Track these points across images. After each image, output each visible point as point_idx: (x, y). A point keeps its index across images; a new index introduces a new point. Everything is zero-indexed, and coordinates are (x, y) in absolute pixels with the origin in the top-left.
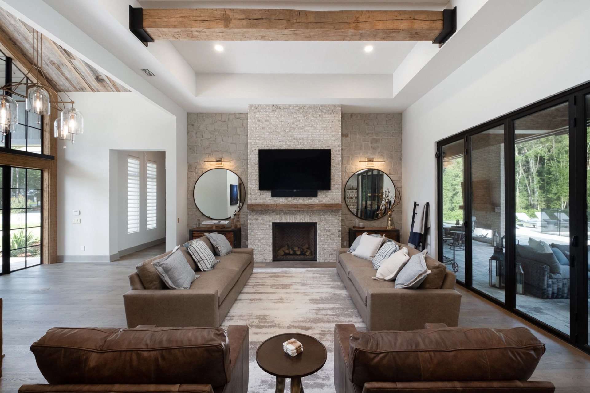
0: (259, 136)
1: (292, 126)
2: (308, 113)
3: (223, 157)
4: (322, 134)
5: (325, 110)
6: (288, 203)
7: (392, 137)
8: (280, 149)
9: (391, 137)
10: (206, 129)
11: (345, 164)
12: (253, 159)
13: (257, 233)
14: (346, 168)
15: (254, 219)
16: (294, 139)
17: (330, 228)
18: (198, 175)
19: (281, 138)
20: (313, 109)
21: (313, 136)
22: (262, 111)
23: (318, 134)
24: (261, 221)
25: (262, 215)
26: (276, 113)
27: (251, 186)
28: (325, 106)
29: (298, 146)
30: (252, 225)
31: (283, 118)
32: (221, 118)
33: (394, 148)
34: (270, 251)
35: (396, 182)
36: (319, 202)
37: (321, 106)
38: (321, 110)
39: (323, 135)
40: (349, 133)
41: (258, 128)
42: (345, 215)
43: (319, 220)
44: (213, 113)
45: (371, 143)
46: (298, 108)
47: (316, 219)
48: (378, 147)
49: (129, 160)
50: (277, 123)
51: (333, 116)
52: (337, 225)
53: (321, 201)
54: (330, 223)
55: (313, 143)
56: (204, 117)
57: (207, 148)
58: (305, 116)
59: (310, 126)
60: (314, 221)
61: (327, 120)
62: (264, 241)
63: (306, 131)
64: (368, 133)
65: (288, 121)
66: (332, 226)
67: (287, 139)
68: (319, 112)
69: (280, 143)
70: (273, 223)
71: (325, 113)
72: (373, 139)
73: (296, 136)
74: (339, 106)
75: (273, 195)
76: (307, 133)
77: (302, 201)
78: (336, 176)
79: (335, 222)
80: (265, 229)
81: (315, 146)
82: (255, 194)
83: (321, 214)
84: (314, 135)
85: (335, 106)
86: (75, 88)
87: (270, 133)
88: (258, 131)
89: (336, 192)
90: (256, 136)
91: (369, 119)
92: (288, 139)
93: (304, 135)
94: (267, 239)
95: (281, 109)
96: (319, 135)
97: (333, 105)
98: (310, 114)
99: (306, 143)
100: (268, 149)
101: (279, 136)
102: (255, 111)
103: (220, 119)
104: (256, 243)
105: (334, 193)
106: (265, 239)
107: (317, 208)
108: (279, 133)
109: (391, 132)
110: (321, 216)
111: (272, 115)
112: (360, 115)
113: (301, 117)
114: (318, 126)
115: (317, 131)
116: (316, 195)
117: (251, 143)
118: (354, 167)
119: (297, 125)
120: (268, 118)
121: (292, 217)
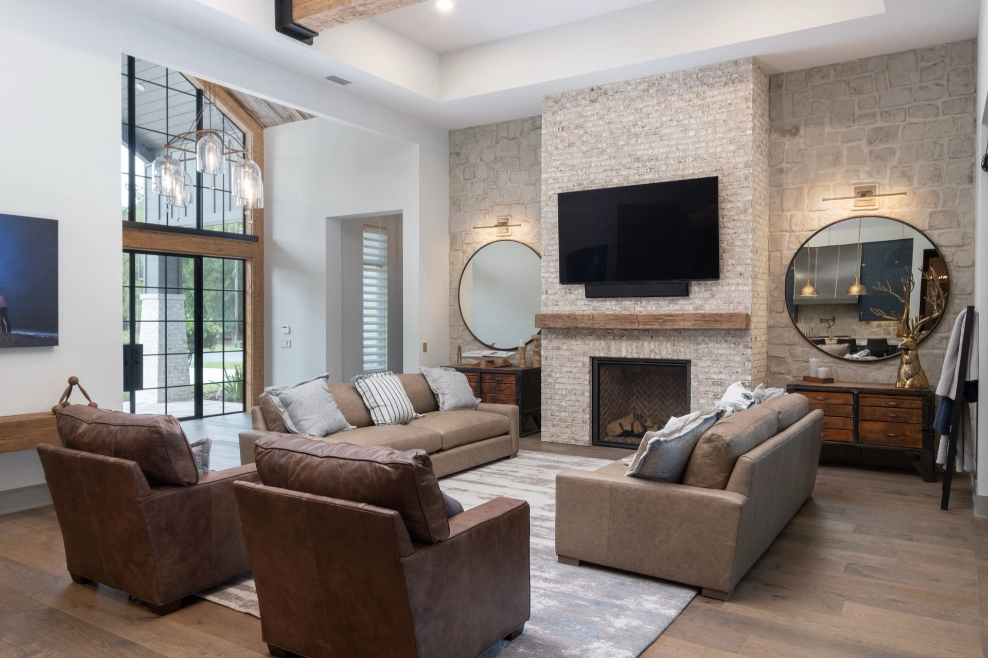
0: (562, 164)
1: (633, 130)
2: (669, 93)
3: (510, 215)
4: (702, 139)
5: (711, 79)
6: (624, 312)
7: (941, 117)
8: (605, 187)
9: (938, 115)
10: (481, 160)
11: (789, 210)
12: (550, 216)
13: (559, 380)
14: (790, 220)
15: (553, 348)
16: (638, 160)
17: (721, 376)
18: (467, 257)
19: (608, 162)
20: (681, 81)
21: (680, 147)
22: (568, 105)
23: (692, 140)
24: (568, 353)
25: (568, 340)
26: (597, 106)
27: (546, 275)
28: (710, 68)
29: (646, 177)
30: (549, 362)
31: (613, 115)
32: (508, 131)
33: (945, 148)
34: (584, 422)
35: (953, 250)
36: (696, 309)
37: (701, 70)
38: (701, 81)
39: (704, 141)
40: (803, 122)
41: (560, 146)
42: (787, 347)
43: (695, 355)
44: (492, 124)
45: (870, 143)
46: (646, 85)
47: (687, 350)
48: (892, 152)
49: (366, 235)
50: (598, 129)
51: (732, 89)
52: (740, 370)
53: (701, 307)
54: (722, 364)
55: (681, 166)
56: (478, 135)
57: (482, 200)
58: (661, 103)
59: (675, 123)
60: (682, 357)
61: (715, 103)
62: (573, 398)
63: (665, 138)
64: (861, 116)
65: (623, 119)
66: (727, 370)
67: (620, 164)
68: (697, 86)
69: (605, 173)
70: (593, 359)
71: (710, 86)
72: (876, 130)
73: (640, 153)
74: (747, 60)
75: (588, 295)
76: (666, 142)
77: (654, 308)
78: (738, 243)
79: (734, 361)
80: (575, 370)
81: (686, 173)
82: (555, 293)
83: (700, 339)
84: (682, 144)
85: (736, 63)
86: (281, 117)
87: (584, 153)
88: (561, 151)
89: (738, 284)
90: (558, 163)
91: (864, 75)
92: (624, 162)
93: (660, 149)
94: (579, 393)
95: (609, 94)
96: (694, 143)
97: (730, 62)
98: (673, 94)
99: (664, 168)
100: (580, 190)
101: (605, 157)
102: (555, 108)
103: (505, 134)
104: (557, 402)
105: (733, 288)
106: (575, 394)
107: (682, 323)
108: (603, 151)
109: (939, 103)
110: (699, 344)
111: (589, 111)
112: (835, 70)
113: (653, 106)
114: (692, 121)
115: (692, 133)
116: (685, 293)
117: (546, 181)
118: (814, 215)
119: (642, 127)
120: (581, 120)
121: (631, 346)
